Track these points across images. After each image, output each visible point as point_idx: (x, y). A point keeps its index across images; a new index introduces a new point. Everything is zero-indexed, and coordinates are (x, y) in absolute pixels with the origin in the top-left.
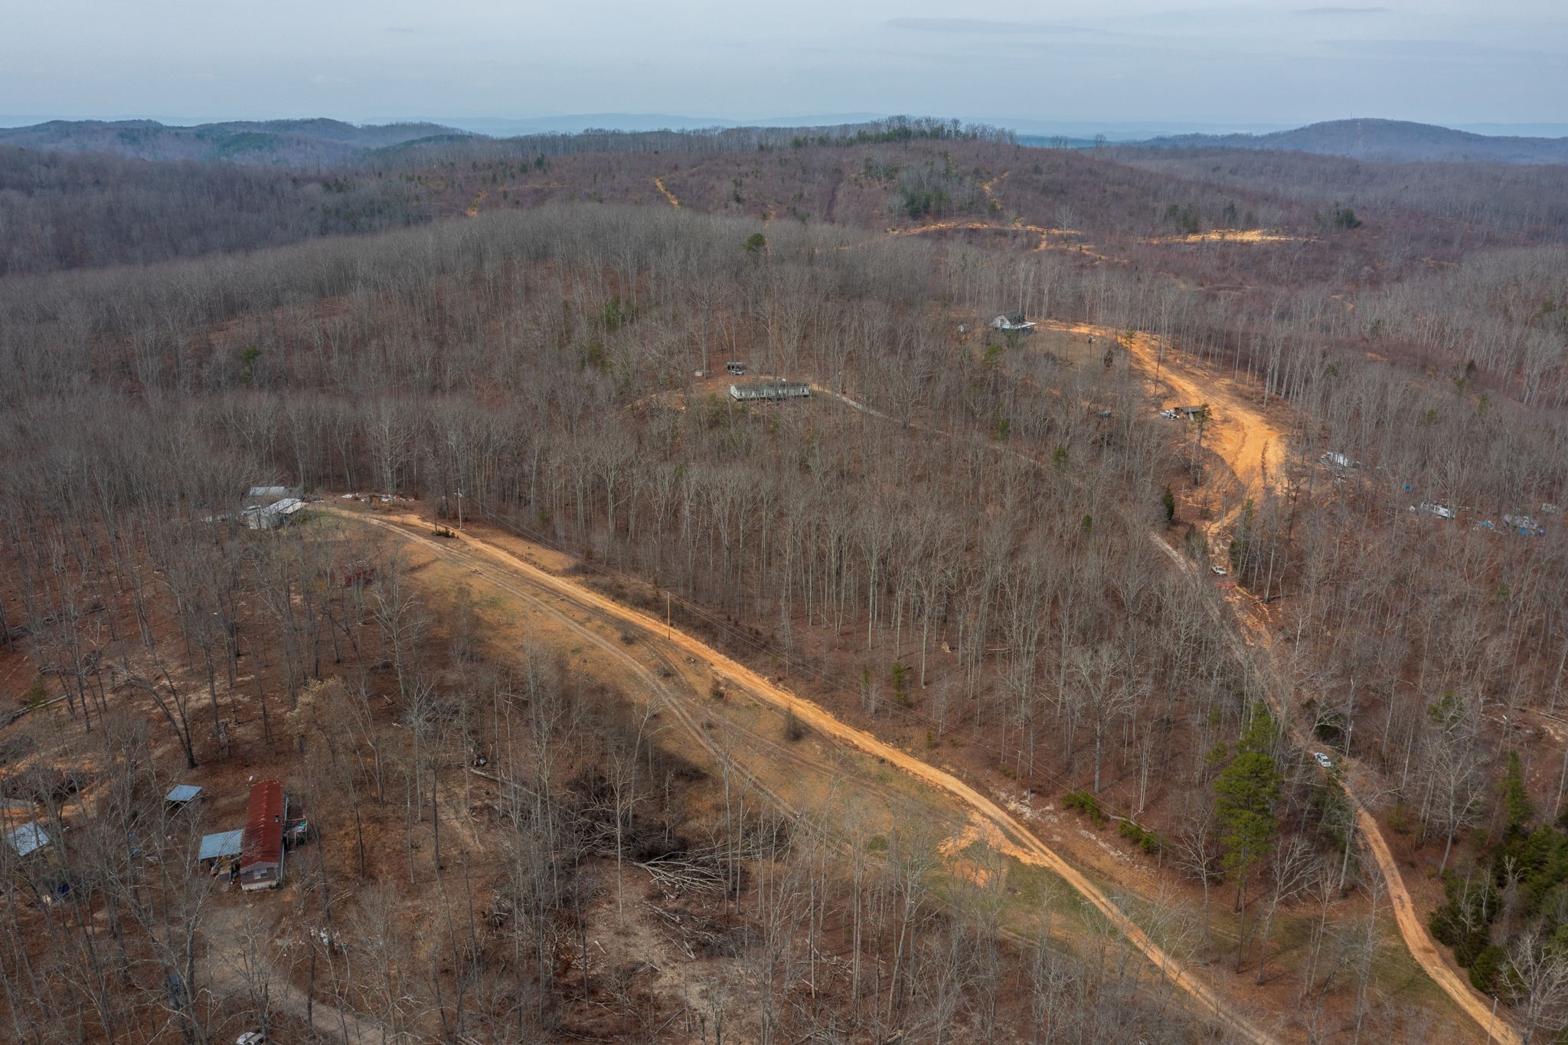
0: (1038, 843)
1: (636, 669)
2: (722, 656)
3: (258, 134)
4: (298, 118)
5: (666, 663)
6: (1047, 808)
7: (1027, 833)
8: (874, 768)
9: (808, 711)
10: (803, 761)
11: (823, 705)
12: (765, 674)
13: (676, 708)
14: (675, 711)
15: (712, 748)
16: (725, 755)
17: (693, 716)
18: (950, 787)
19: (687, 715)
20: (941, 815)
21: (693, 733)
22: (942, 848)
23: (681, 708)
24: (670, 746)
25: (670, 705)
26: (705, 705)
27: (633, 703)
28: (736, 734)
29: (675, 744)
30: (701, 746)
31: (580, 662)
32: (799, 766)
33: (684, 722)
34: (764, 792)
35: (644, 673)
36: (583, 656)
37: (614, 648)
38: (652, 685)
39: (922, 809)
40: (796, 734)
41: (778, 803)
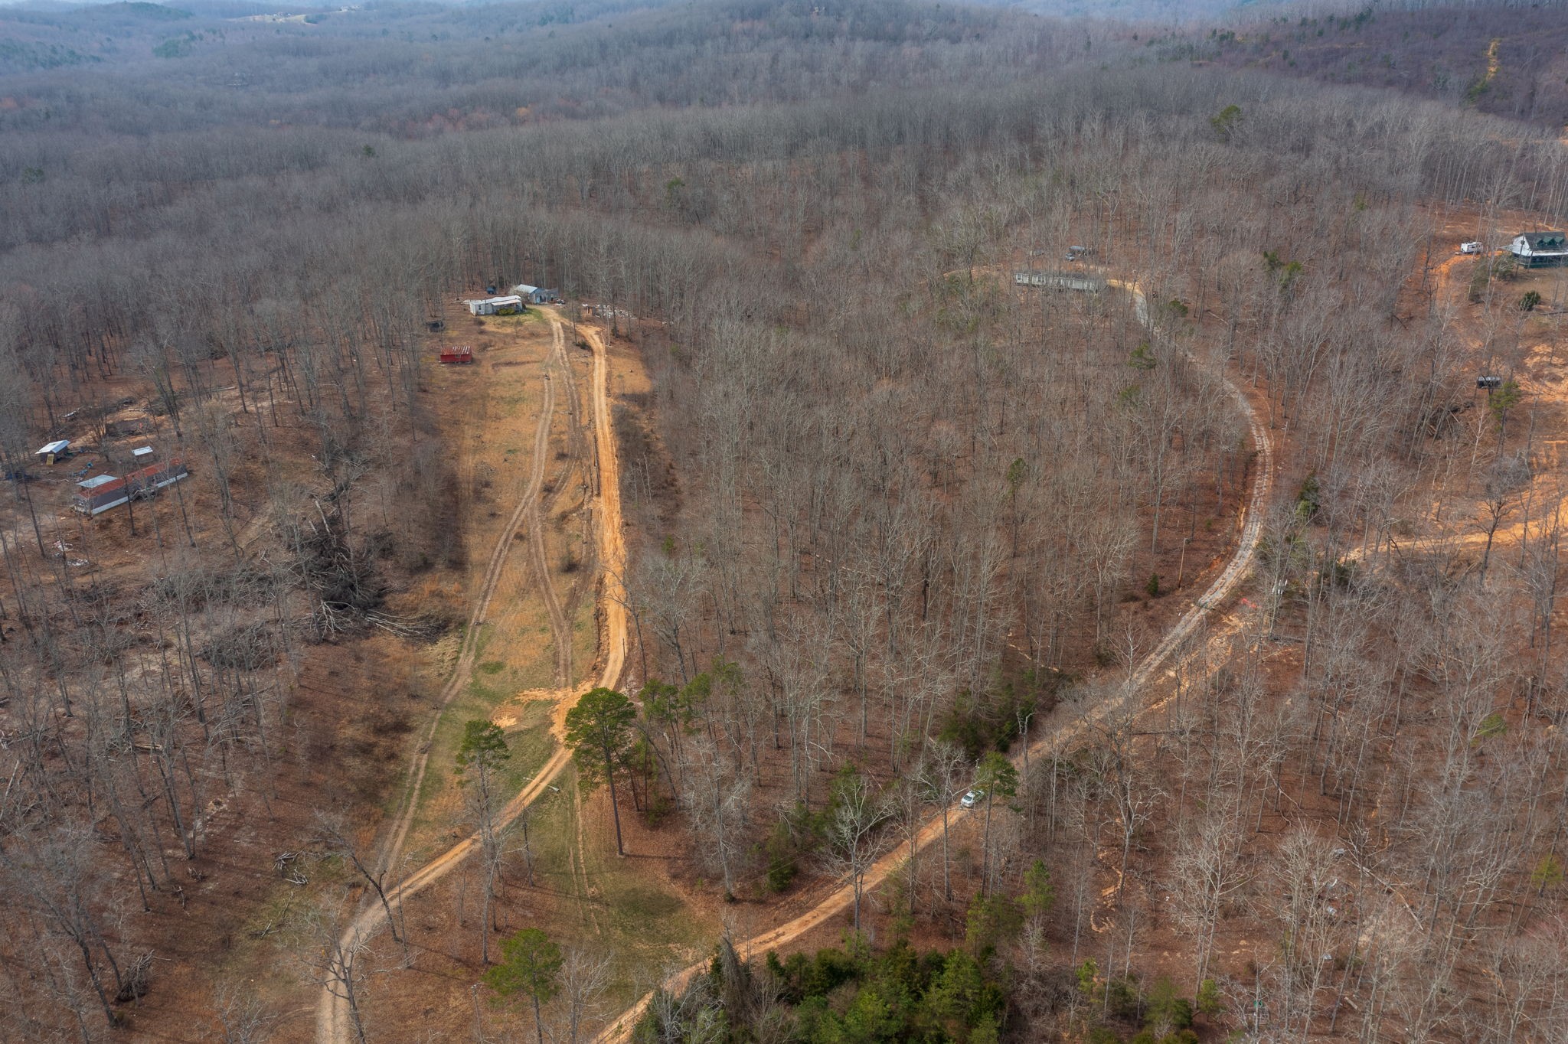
1: (534, 478)
2: (618, 493)
5: (563, 482)
8: (586, 615)
9: (614, 557)
10: (547, 589)
12: (624, 517)
13: (519, 516)
14: (515, 517)
15: (500, 553)
16: (501, 561)
17: (521, 526)
18: (612, 657)
19: (519, 523)
20: (570, 671)
21: (503, 538)
22: (526, 692)
23: (523, 516)
24: (472, 540)
25: (517, 513)
26: (542, 521)
27: (494, 501)
28: (533, 550)
29: (478, 540)
30: (494, 549)
31: (501, 460)
32: (539, 591)
33: (508, 528)
34: (485, 597)
35: (536, 483)
36: (511, 456)
37: (544, 458)
38: (528, 493)
39: (565, 660)
40: (570, 567)
41: (481, 609)
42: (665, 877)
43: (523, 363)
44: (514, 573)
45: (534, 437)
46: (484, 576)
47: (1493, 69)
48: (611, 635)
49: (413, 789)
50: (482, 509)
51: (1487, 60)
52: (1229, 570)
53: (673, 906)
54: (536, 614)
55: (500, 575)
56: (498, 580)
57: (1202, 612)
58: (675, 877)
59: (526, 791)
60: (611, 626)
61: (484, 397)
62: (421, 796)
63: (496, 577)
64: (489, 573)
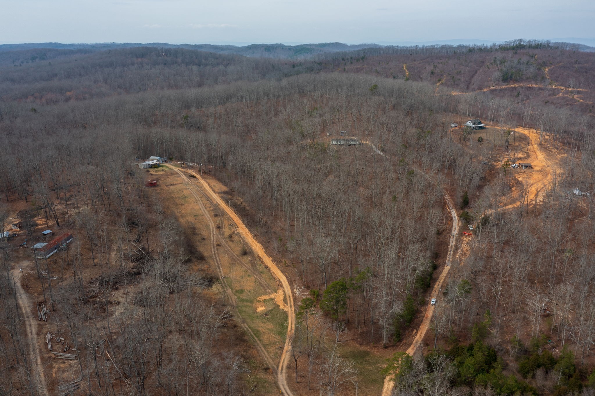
0: (292, 303)
1: (210, 224)
2: (244, 226)
3: (308, 48)
4: (329, 43)
5: (222, 224)
6: (306, 293)
7: (292, 300)
8: (261, 268)
9: (257, 248)
10: (241, 262)
11: (263, 246)
12: (253, 233)
13: (213, 238)
14: (212, 239)
15: (214, 252)
16: (217, 255)
17: (216, 241)
18: (281, 280)
19: (215, 241)
20: (270, 288)
21: (212, 247)
22: (259, 297)
23: (215, 238)
24: (201, 249)
25: (212, 237)
26: (223, 239)
27: (200, 234)
28: (226, 249)
29: (203, 249)
30: (211, 251)
31: (194, 220)
32: (238, 263)
33: (212, 243)
34: (219, 268)
35: (212, 226)
36: (197, 218)
37: (209, 217)
38: (212, 230)
39: (265, 284)
40: (245, 253)
41: (220, 272)
42: (357, 345)
43: (176, 184)
44: (225, 259)
45: (200, 209)
46: (214, 261)
47: (407, 73)
48: (276, 273)
49: (252, 335)
50: (198, 238)
51: (405, 71)
52: (454, 224)
53: (368, 353)
54: (243, 271)
55: (220, 260)
56: (220, 261)
57: (455, 237)
58: (361, 344)
59: (289, 328)
60: (273, 270)
61: (172, 197)
62: (257, 337)
63: (218, 261)
64: (215, 259)
